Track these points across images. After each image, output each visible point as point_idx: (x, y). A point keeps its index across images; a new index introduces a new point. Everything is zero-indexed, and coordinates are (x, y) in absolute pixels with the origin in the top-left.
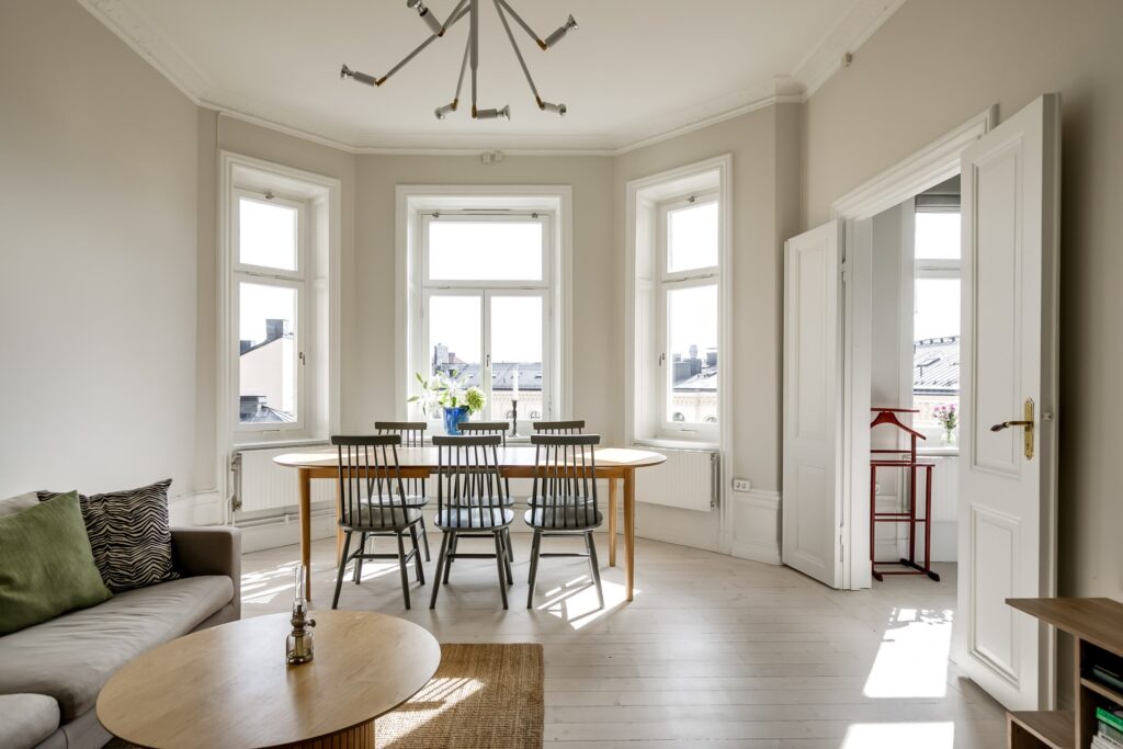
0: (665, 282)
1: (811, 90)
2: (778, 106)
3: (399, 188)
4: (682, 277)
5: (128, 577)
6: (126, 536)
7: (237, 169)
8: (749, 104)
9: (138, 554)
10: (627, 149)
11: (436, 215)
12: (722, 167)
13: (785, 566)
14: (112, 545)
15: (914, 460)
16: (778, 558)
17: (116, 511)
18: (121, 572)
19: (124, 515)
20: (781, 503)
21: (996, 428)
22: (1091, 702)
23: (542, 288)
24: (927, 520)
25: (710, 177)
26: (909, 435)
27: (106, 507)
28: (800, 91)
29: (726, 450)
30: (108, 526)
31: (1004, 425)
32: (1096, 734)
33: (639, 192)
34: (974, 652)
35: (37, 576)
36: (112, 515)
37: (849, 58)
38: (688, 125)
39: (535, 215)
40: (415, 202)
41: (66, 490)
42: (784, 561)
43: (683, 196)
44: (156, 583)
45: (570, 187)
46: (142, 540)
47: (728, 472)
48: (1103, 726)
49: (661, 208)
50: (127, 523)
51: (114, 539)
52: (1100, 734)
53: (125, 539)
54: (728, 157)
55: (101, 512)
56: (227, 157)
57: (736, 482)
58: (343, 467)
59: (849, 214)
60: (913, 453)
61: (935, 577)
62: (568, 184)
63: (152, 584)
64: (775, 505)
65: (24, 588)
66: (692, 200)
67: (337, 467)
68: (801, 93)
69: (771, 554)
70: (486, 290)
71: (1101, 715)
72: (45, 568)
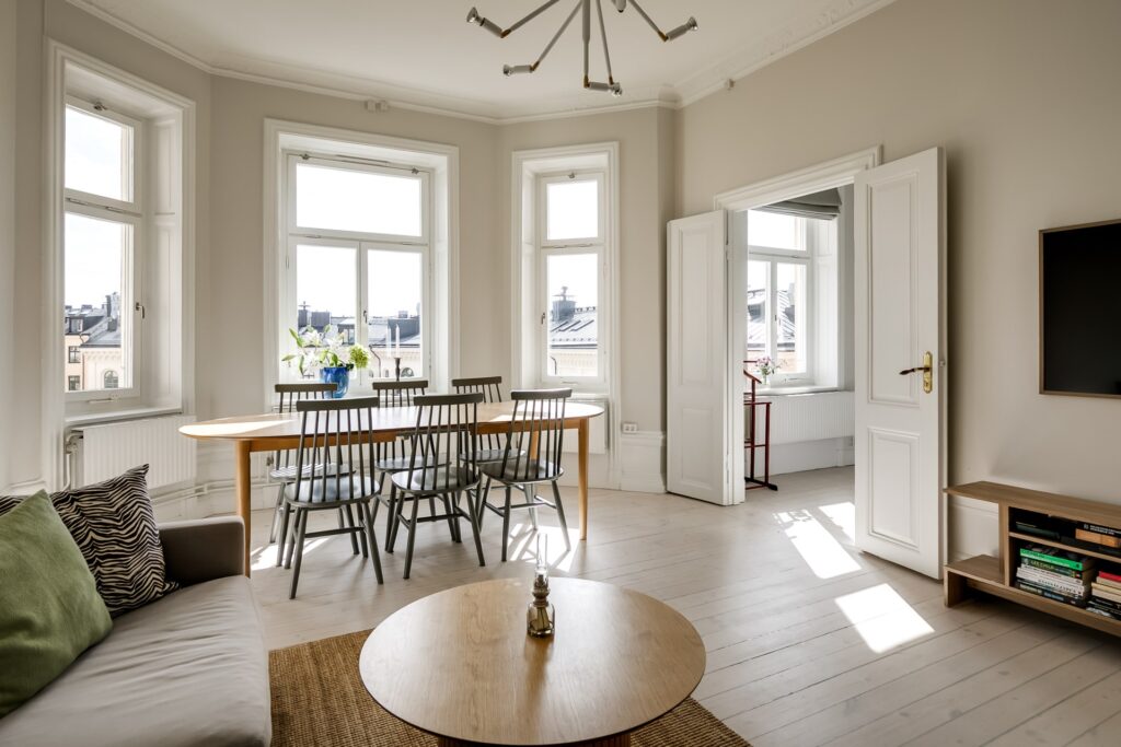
0: (544, 247)
1: (686, 102)
2: (660, 109)
3: (268, 122)
4: (563, 245)
5: (127, 596)
6: (118, 543)
7: (69, 66)
8: (634, 102)
9: (135, 564)
10: (515, 120)
11: (306, 157)
12: (609, 152)
13: (669, 493)
14: (103, 558)
15: (753, 399)
16: (663, 488)
17: (97, 513)
18: (117, 591)
19: (110, 516)
20: (665, 442)
21: (905, 373)
22: (1016, 546)
23: (422, 245)
24: (767, 445)
25: (600, 159)
26: (750, 380)
27: (78, 509)
28: (675, 99)
29: (615, 399)
30: (92, 534)
31: (913, 370)
32: (1020, 566)
33: (525, 164)
34: (873, 533)
35: (55, 614)
36: (93, 518)
37: (732, 83)
38: (576, 109)
39: (415, 171)
40: (288, 140)
41: (31, 491)
42: (669, 489)
43: (563, 172)
44: (159, 598)
45: (457, 148)
46: (138, 547)
47: (617, 418)
48: (1026, 560)
49: (541, 179)
50: (115, 527)
51: (104, 549)
52: (1023, 565)
53: (117, 548)
54: (616, 144)
55: (77, 517)
56: (56, 49)
57: (625, 426)
58: (306, 436)
59: (732, 206)
60: (753, 394)
61: (774, 488)
62: (455, 145)
63: (155, 600)
64: (659, 444)
65: (45, 632)
66: (572, 176)
67: (298, 436)
68: (675, 101)
69: (658, 486)
70: (361, 243)
71: (1024, 553)
72: (59, 598)
